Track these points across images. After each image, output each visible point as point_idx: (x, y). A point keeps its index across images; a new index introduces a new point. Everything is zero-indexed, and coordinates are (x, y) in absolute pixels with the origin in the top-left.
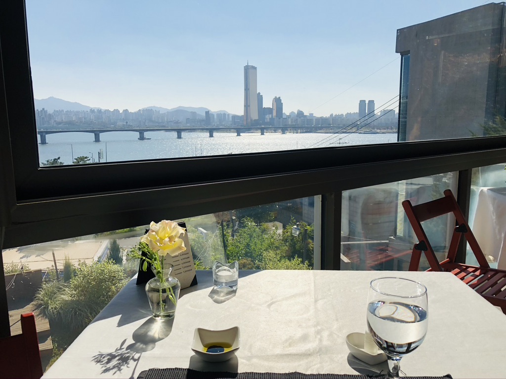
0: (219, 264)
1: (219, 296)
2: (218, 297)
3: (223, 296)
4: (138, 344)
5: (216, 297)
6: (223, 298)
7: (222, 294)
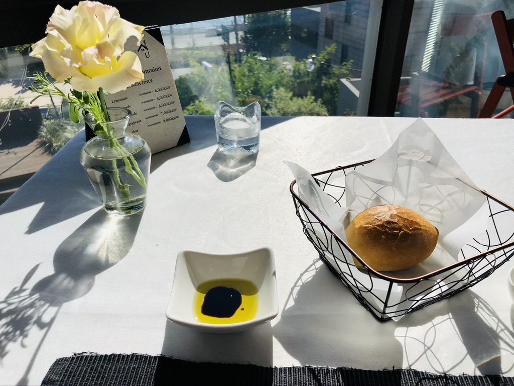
0: (226, 108)
1: (227, 166)
2: (225, 169)
3: (235, 167)
4: (62, 276)
5: (221, 168)
6: (234, 170)
7: (232, 163)
